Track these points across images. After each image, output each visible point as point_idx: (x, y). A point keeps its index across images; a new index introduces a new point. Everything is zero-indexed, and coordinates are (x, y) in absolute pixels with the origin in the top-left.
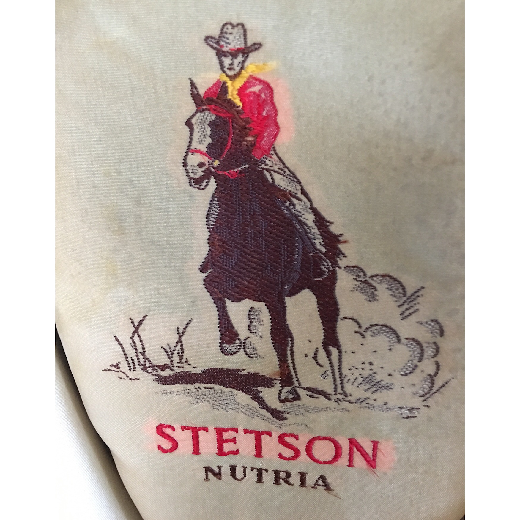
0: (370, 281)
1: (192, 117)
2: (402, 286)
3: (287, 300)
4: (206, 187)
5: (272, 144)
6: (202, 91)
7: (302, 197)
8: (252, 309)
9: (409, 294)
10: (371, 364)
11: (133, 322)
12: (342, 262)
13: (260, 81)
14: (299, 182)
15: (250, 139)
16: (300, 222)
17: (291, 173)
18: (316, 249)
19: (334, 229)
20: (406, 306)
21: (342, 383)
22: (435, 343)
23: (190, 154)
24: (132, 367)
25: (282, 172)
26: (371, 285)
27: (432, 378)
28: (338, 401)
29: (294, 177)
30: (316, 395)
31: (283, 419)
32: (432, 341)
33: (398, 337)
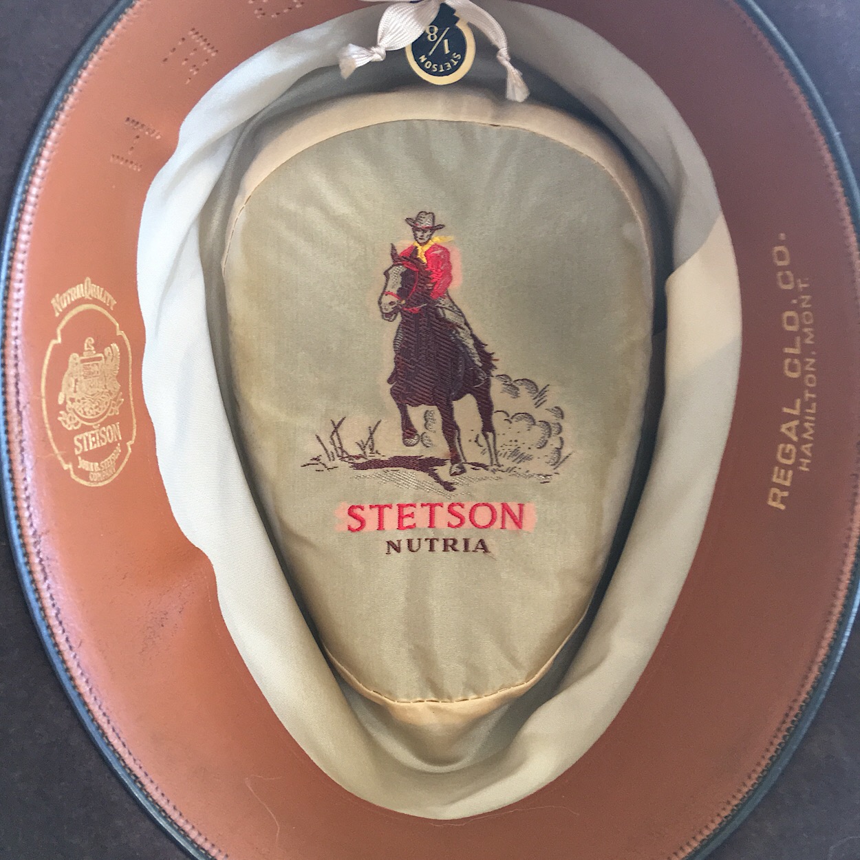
0: (514, 384)
1: (389, 269)
2: (535, 385)
3: (455, 403)
4: (394, 320)
5: (446, 289)
6: (399, 252)
7: (465, 327)
8: (427, 411)
9: (540, 390)
10: (516, 441)
11: (333, 423)
12: (495, 373)
13: (441, 247)
14: (463, 316)
15: (430, 285)
16: (463, 345)
17: (459, 309)
18: (475, 365)
19: (488, 349)
20: (538, 399)
21: (496, 457)
22: (558, 424)
23: (384, 295)
24: (332, 458)
25: (451, 309)
26: (514, 386)
27: (559, 450)
28: (494, 471)
29: (460, 313)
30: (477, 468)
31: (452, 489)
32: (556, 422)
33: (534, 421)
